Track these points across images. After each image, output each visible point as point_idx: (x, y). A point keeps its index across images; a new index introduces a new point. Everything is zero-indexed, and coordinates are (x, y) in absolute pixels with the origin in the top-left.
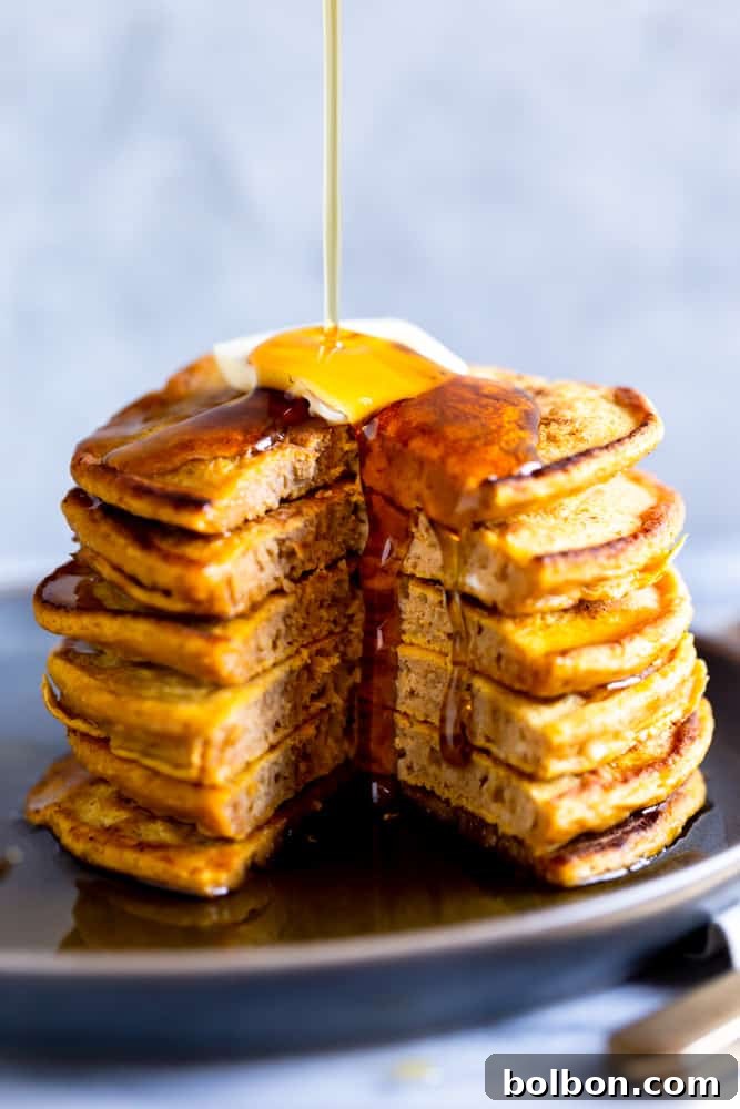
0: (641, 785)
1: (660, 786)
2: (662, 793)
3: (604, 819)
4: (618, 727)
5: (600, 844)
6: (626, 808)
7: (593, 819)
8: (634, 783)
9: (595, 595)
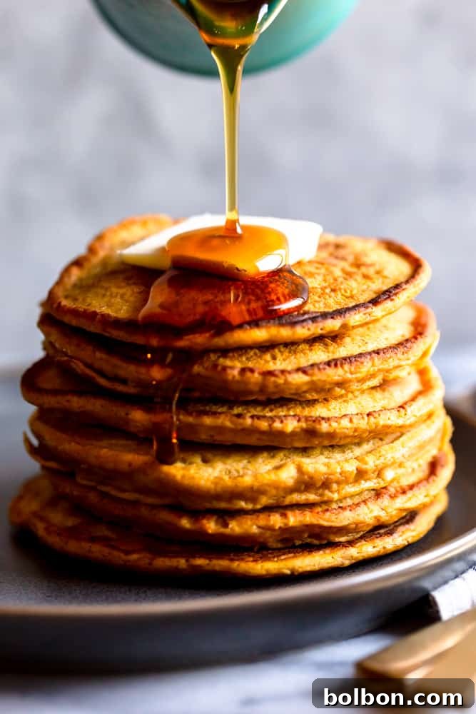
0: (414, 495)
1: (426, 496)
2: (427, 500)
3: (391, 517)
4: (402, 459)
5: (379, 533)
6: (405, 510)
7: (384, 517)
8: (410, 494)
9: (391, 376)
